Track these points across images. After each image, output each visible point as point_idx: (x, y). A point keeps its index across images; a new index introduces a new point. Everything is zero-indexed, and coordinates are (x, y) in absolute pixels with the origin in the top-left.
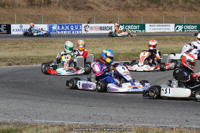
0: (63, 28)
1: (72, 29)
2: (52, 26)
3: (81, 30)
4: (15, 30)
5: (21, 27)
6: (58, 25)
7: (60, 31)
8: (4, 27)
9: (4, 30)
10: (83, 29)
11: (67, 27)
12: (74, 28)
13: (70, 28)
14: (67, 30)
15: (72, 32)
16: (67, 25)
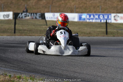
0: (92, 17)
1: (102, 18)
2: (82, 15)
3: (110, 19)
4: (48, 18)
5: (54, 15)
6: (87, 14)
7: (89, 19)
8: (39, 15)
9: (39, 17)
10: (113, 18)
11: (97, 17)
12: (104, 17)
13: (99, 17)
14: (96, 19)
15: (101, 21)
16: (96, 15)
